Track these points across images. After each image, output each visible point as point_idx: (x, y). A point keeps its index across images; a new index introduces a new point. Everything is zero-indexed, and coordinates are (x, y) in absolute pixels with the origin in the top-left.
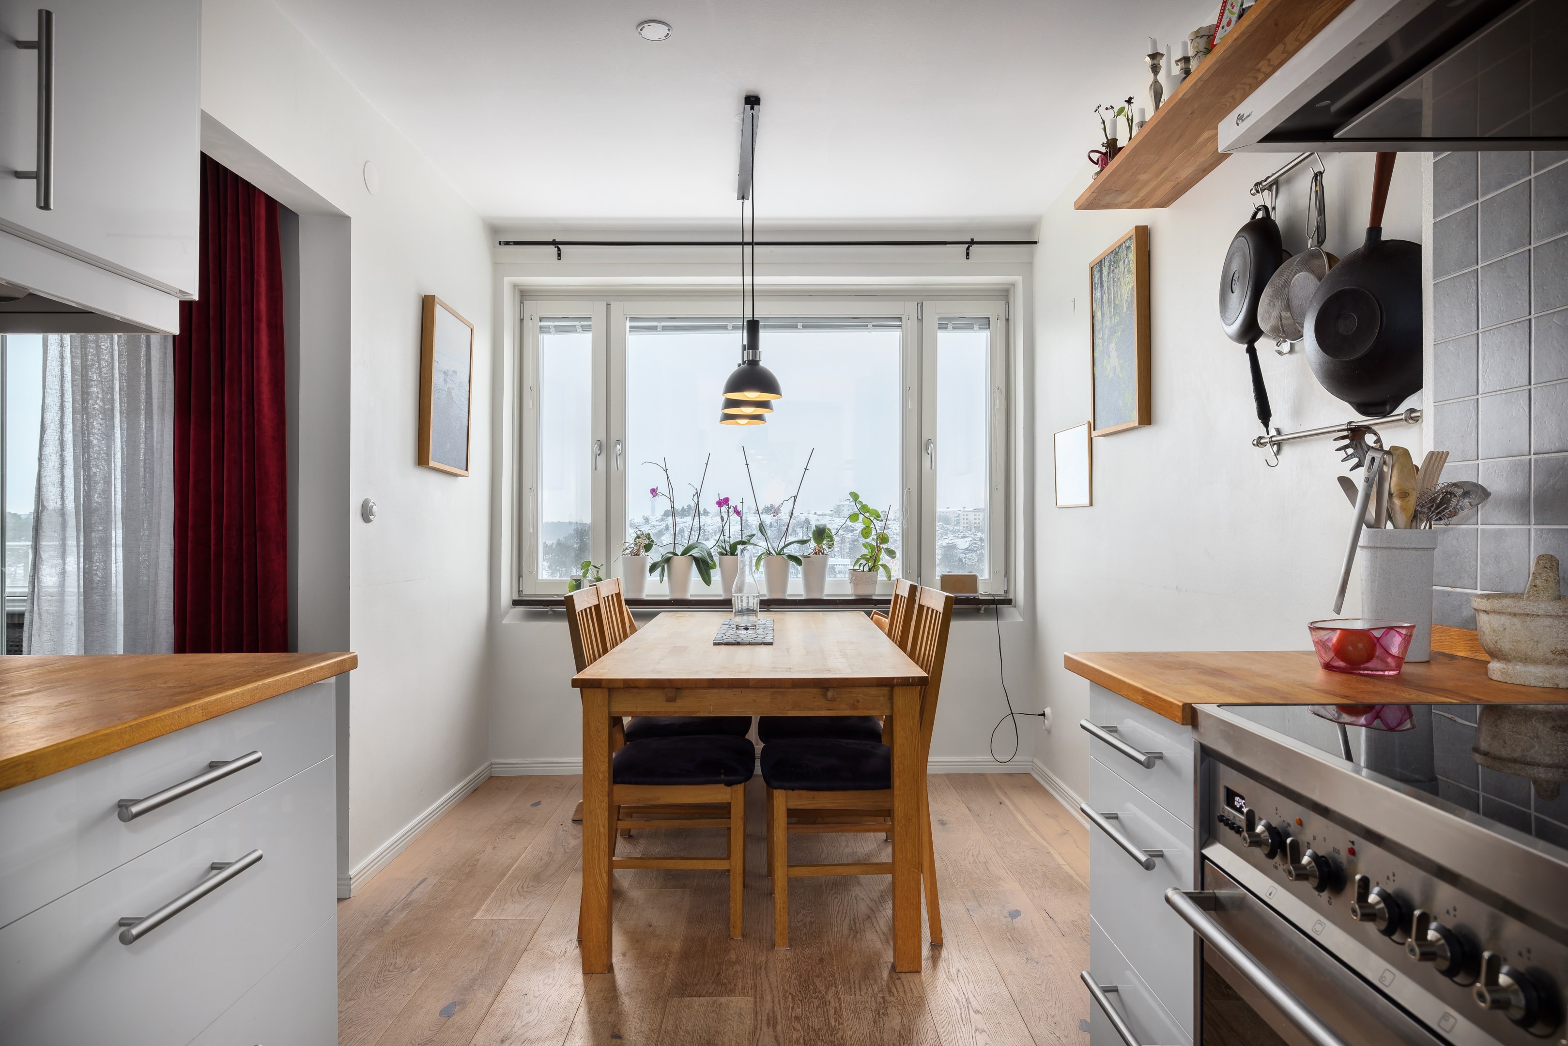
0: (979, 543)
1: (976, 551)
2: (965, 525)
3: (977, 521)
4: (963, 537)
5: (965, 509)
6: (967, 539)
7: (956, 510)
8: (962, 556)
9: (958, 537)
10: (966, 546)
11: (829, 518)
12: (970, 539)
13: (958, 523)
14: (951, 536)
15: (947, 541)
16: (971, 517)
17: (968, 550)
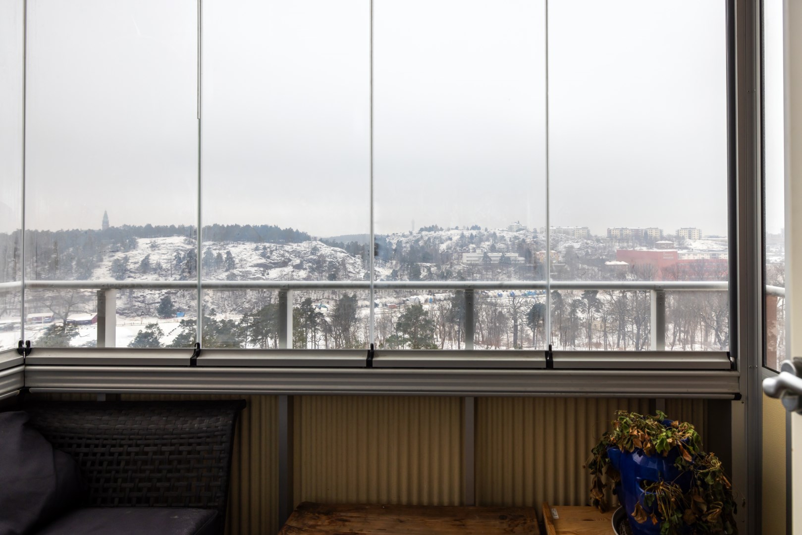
0: (586, 245)
1: (583, 249)
2: (578, 236)
3: (584, 234)
4: (577, 242)
5: (578, 227)
6: (579, 243)
7: (572, 228)
8: (577, 252)
9: (574, 242)
10: (578, 247)
11: (506, 232)
12: (581, 243)
13: (574, 235)
14: (570, 242)
15: (568, 244)
16: (581, 231)
17: (580, 249)
